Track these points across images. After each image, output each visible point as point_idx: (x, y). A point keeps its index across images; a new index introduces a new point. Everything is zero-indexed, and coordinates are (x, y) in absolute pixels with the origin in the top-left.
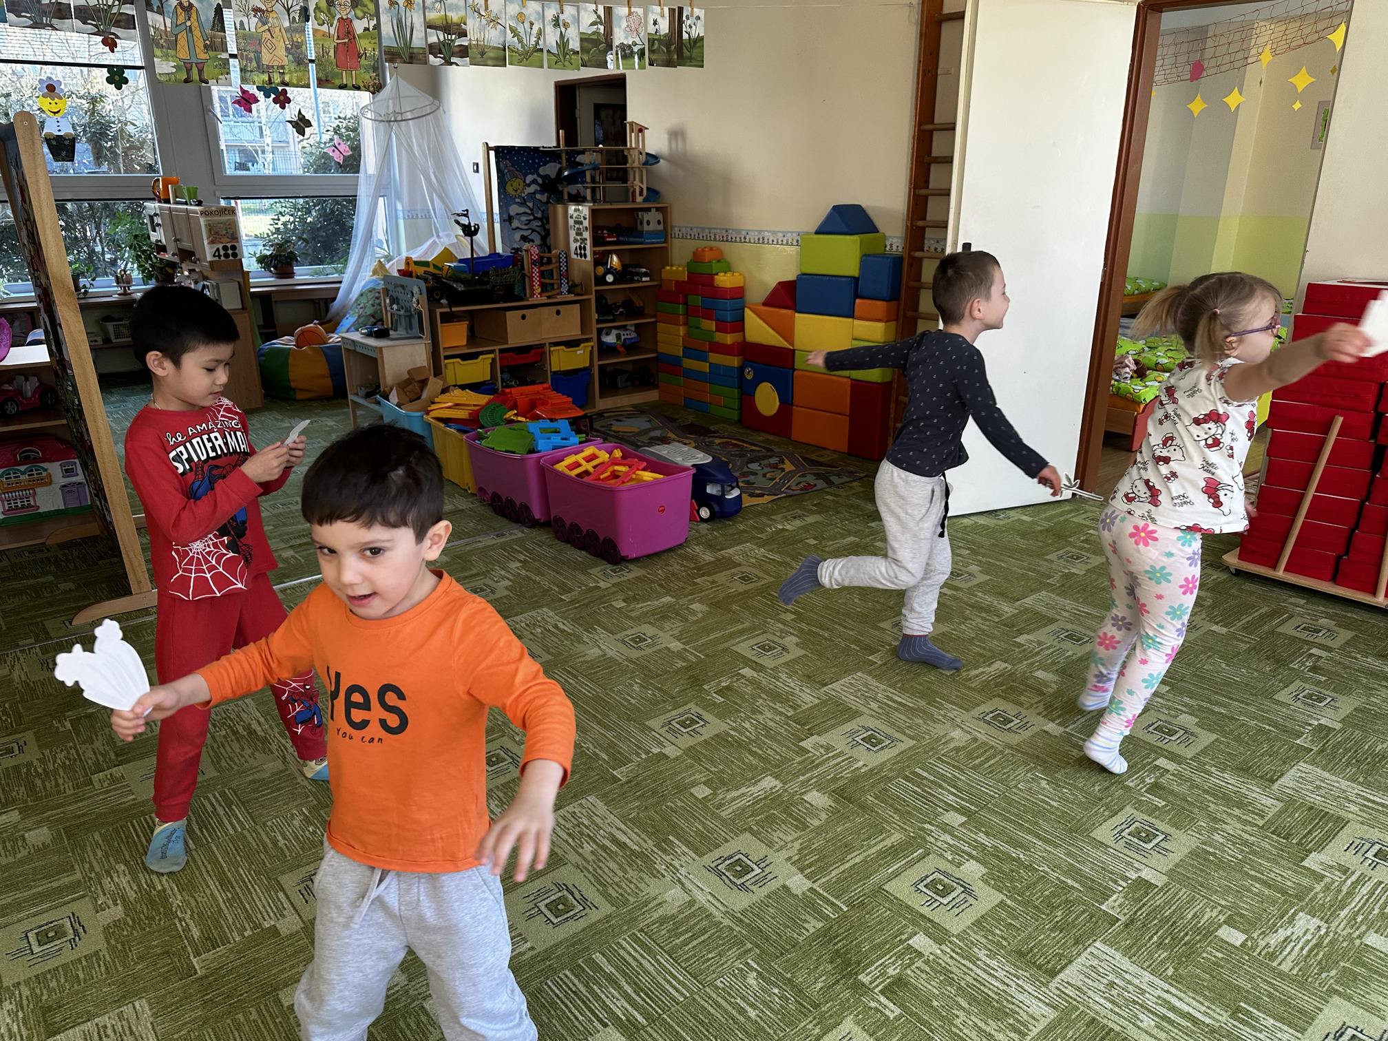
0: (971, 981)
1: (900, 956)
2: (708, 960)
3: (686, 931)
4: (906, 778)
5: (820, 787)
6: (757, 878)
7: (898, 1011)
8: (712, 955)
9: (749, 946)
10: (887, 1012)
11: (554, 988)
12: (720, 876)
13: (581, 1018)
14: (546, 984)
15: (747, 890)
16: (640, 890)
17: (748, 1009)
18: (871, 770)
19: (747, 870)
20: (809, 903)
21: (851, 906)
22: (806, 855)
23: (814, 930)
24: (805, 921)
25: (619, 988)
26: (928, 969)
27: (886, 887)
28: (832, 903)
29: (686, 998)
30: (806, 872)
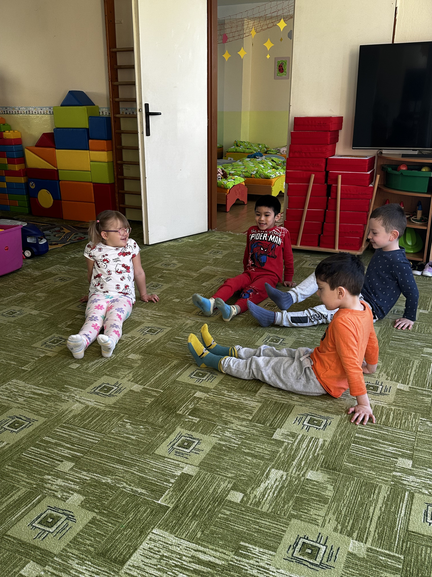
0: (225, 402)
1: (192, 401)
2: (104, 425)
3: (89, 418)
4: (172, 341)
5: (134, 352)
6: (116, 390)
7: (198, 419)
8: (106, 422)
9: (122, 415)
10: (194, 421)
11: (28, 455)
12: (98, 394)
13: (47, 462)
14: (22, 455)
15: (113, 396)
16: (57, 408)
17: (130, 436)
18: (156, 341)
19: (110, 389)
20: (145, 393)
21: (164, 389)
22: (137, 377)
23: (151, 402)
24: (145, 400)
25: (63, 446)
26: (206, 403)
27: (177, 380)
28: (155, 391)
29: (99, 441)
30: (139, 383)
